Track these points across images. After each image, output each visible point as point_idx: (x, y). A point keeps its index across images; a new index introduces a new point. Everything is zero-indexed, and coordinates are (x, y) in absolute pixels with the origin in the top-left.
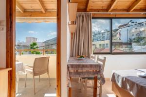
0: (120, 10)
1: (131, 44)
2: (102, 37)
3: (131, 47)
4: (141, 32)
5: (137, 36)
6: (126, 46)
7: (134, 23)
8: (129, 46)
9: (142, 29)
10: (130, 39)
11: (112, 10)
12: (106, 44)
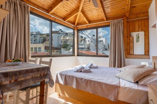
0: (59, 16)
1: (60, 49)
2: (33, 40)
3: (61, 52)
4: (67, 40)
5: (65, 43)
6: (57, 51)
7: (63, 32)
8: (59, 51)
9: (67, 38)
10: (60, 45)
11: (52, 13)
12: (39, 48)
